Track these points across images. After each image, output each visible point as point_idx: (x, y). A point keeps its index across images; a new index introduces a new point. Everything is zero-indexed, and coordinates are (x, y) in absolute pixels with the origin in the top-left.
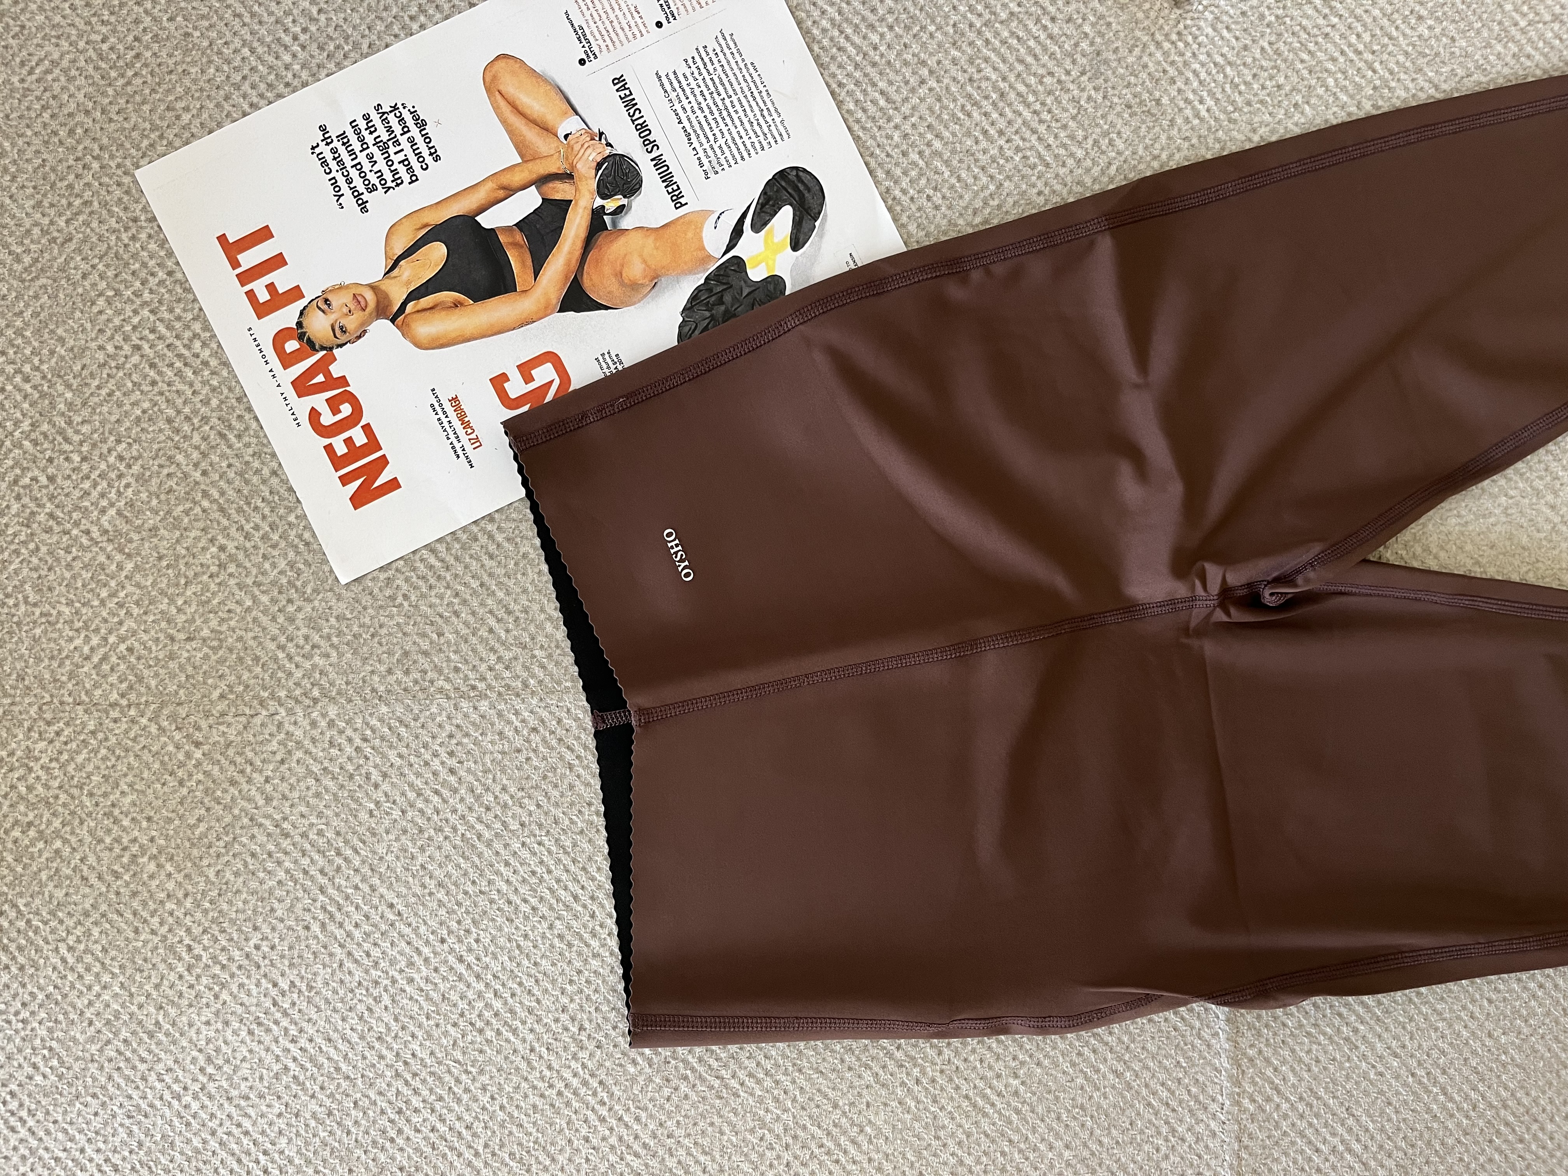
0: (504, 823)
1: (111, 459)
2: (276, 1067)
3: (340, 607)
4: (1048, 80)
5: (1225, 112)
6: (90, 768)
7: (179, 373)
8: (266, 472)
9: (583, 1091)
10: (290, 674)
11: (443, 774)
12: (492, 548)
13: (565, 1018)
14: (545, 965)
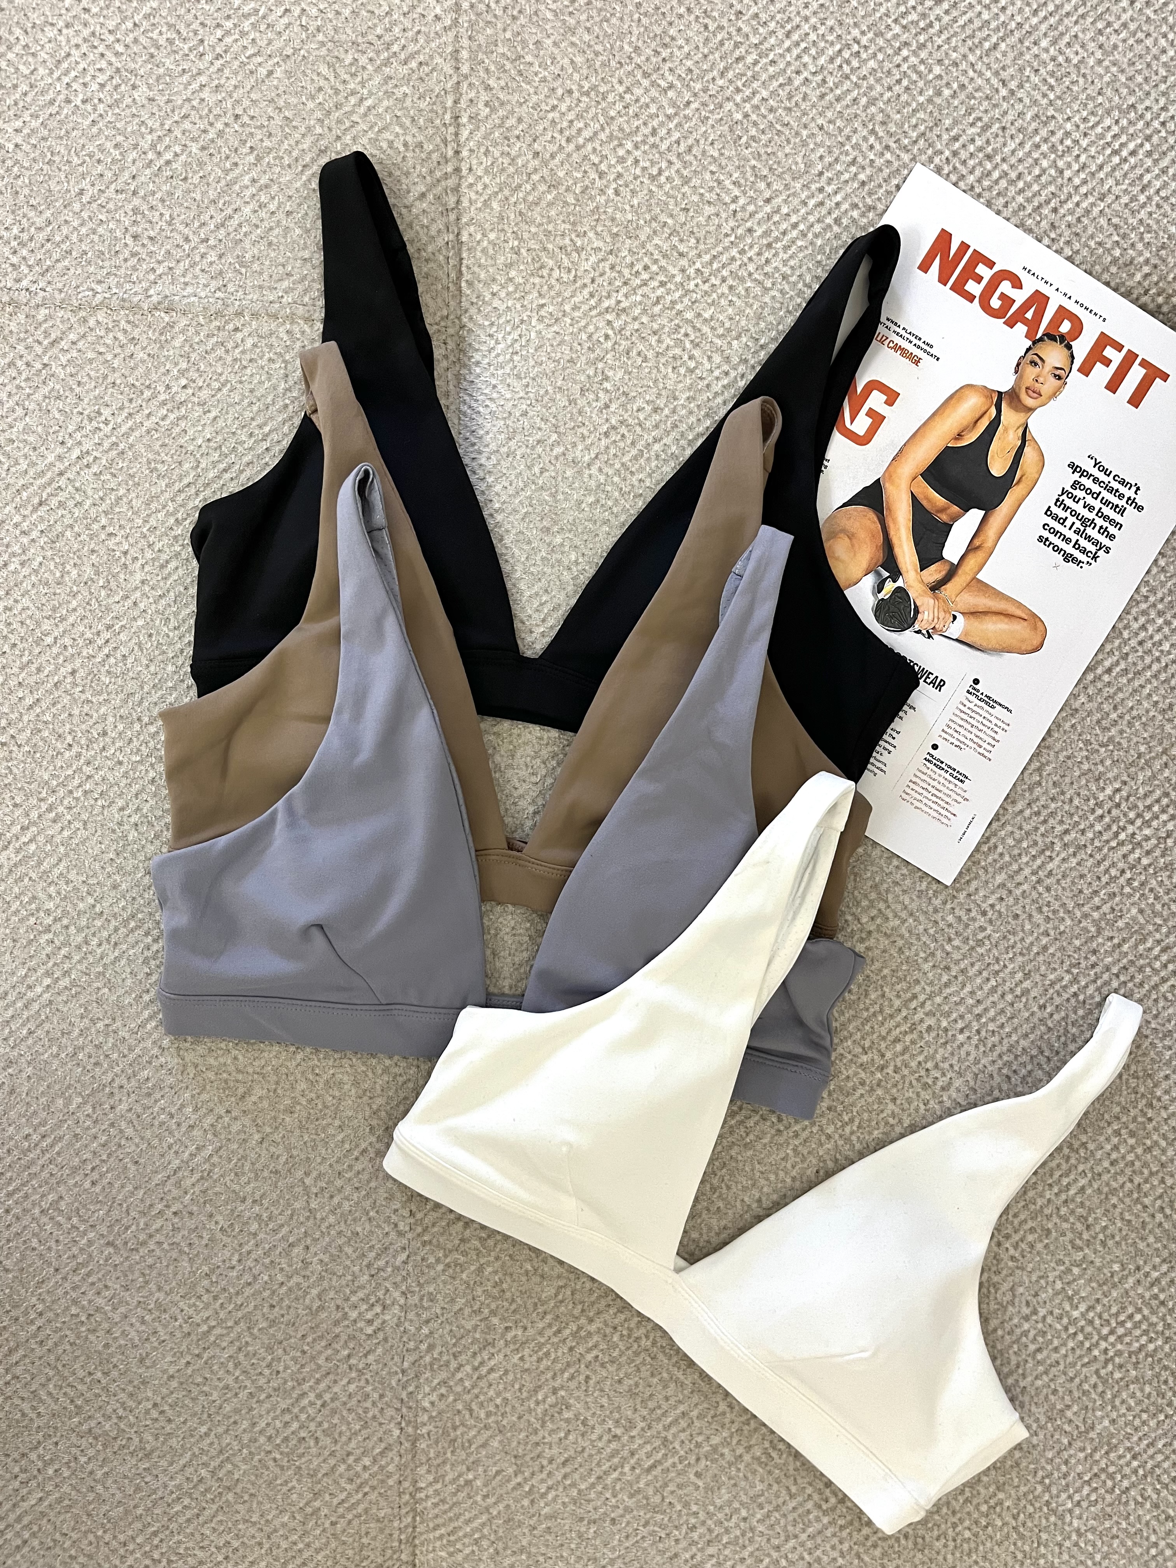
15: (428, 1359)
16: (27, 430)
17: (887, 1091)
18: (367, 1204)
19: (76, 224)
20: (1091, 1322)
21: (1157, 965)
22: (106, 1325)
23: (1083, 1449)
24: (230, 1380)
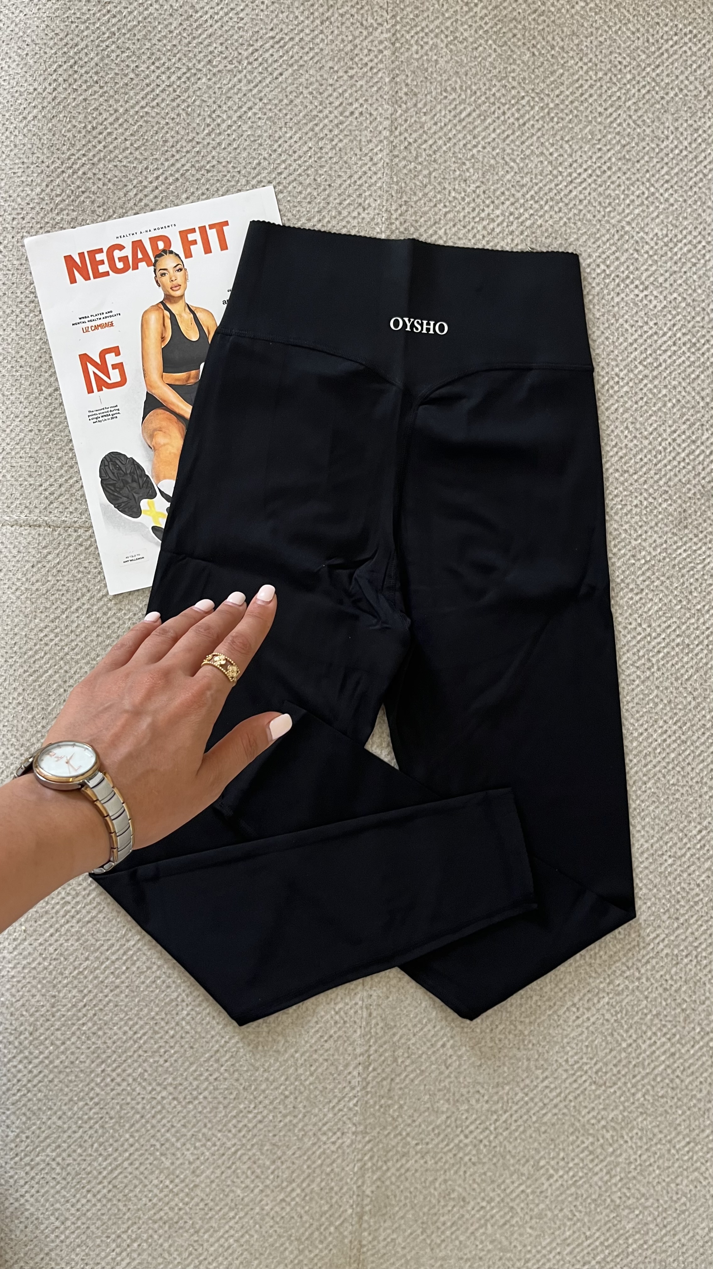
0: (322, 139)
3: (442, 62)
4: (701, 467)
5: (679, 563)
8: (515, 31)
9: (174, 169)
10: (408, 32)
11: (351, 109)
12: (469, 146)
13: (214, 162)
14: (245, 154)
15: (370, 1164)
22: (172, 1150)
24: (248, 1182)
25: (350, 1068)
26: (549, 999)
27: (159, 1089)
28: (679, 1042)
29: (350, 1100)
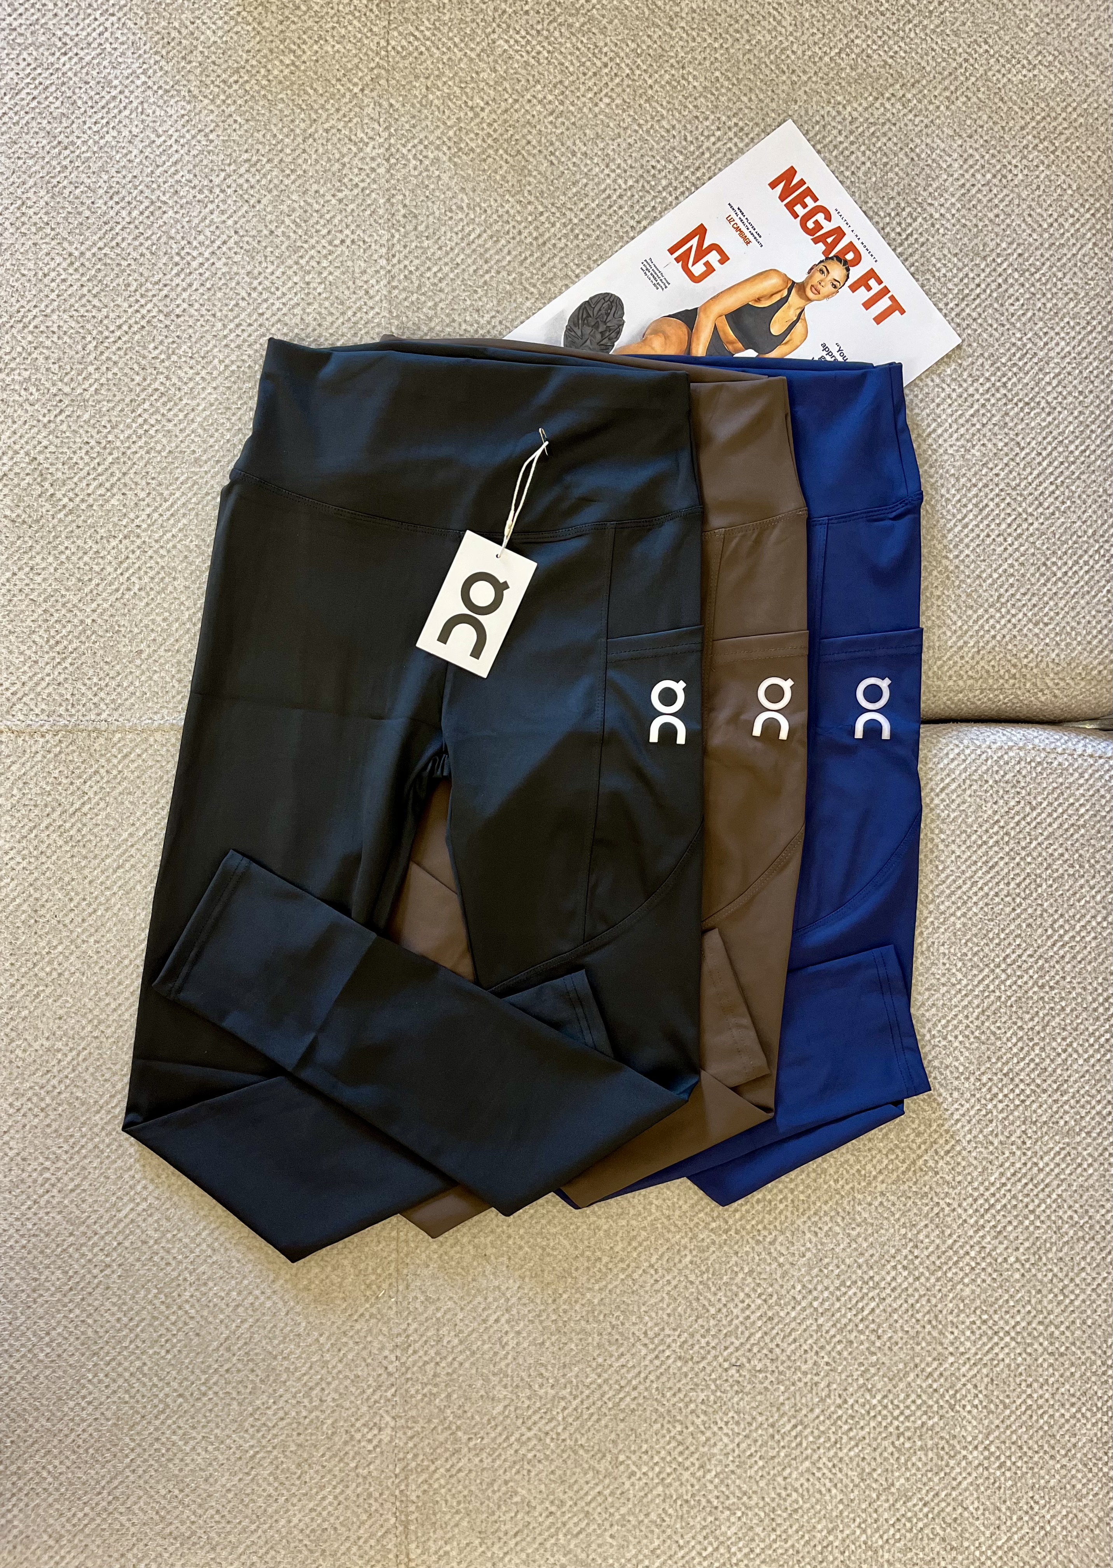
1: (539, 48)
2: (160, 131)
3: (445, 178)
6: (350, 28)
7: (590, 89)
8: (529, 137)
9: (139, 315)
10: (404, 146)
11: (341, 236)
12: (481, 272)
13: (185, 306)
14: (219, 295)
15: (414, 1464)
16: (108, 816)
17: (731, 1247)
18: (364, 1354)
19: (138, 673)
20: (886, 1407)
21: (914, 1146)
22: (180, 1455)
23: (887, 1500)
24: (271, 1490)
25: (386, 1353)
26: (622, 1260)
27: (160, 1384)
28: (777, 1304)
29: (389, 1388)
